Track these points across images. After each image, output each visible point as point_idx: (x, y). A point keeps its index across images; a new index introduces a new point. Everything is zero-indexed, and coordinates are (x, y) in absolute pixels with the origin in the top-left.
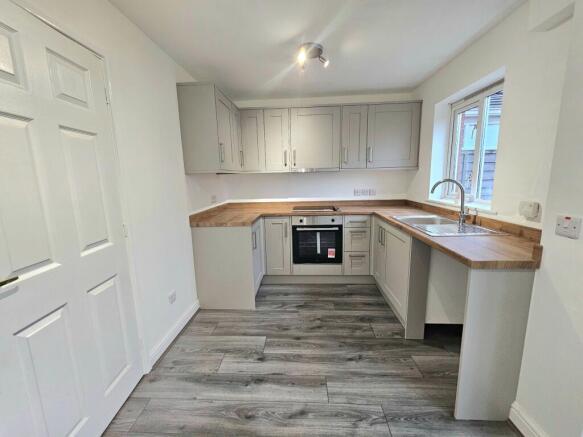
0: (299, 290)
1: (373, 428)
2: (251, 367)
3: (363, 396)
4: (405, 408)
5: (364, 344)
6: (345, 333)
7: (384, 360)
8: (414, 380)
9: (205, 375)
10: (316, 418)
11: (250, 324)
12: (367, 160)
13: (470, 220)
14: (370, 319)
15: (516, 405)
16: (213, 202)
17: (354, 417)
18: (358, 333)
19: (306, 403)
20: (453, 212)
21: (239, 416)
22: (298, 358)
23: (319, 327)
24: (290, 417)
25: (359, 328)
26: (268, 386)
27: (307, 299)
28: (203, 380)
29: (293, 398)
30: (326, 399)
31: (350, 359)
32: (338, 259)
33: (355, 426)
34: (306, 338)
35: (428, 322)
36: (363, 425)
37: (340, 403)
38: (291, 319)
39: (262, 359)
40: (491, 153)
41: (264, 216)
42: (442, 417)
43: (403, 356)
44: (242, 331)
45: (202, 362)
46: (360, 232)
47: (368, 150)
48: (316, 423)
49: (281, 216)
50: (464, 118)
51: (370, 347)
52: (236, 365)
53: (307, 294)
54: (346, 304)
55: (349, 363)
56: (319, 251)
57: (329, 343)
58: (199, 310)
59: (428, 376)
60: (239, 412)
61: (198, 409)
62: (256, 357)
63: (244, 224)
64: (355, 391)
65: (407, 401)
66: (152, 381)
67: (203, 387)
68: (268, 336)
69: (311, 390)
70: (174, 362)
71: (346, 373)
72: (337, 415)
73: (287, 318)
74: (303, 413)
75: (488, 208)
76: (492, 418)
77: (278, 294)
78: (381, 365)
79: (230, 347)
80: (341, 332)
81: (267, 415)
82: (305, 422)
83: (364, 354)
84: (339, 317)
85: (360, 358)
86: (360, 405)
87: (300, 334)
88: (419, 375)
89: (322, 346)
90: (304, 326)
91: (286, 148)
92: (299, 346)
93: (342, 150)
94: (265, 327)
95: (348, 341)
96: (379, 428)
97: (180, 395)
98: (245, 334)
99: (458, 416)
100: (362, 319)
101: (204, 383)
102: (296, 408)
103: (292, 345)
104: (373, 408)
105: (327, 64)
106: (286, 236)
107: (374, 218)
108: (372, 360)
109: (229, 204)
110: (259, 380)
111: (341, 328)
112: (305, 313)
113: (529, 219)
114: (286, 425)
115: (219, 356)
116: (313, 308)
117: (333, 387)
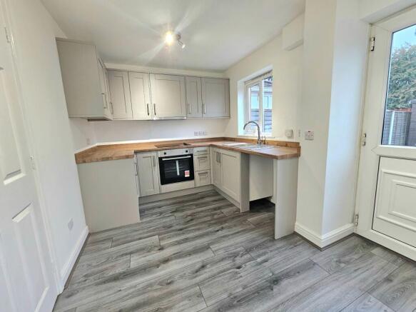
0: (168, 202)
1: (243, 258)
2: (156, 256)
3: (231, 246)
4: (254, 243)
5: (222, 221)
6: (209, 218)
7: (235, 226)
8: (252, 230)
9: (120, 274)
10: (212, 265)
11: (141, 232)
12: (203, 112)
13: (263, 143)
14: (219, 208)
15: (297, 223)
16: (89, 144)
17: (231, 257)
18: (216, 217)
19: (203, 261)
20: (253, 140)
21: (162, 285)
22: (186, 240)
23: (192, 220)
24: (197, 272)
25: (216, 214)
26: (174, 261)
27: (177, 206)
28: (121, 277)
29: (194, 262)
30: (213, 255)
31: (218, 231)
32: (192, 177)
33: (234, 261)
34: (185, 228)
35: (251, 200)
36: (238, 258)
37: (221, 253)
38: (170, 221)
39: (161, 249)
40: (267, 111)
41: (136, 152)
42: (270, 241)
43: (244, 221)
44: (136, 237)
45: (113, 266)
46: (204, 158)
47: (203, 105)
48: (214, 268)
49: (150, 151)
50: (252, 92)
51: (225, 222)
52: (143, 259)
53: (174, 204)
54: (203, 203)
55: (218, 233)
56: (178, 174)
57: (201, 226)
58: (90, 235)
59: (258, 225)
60: (160, 284)
61: (126, 296)
62: (157, 249)
63: (127, 157)
64: (227, 245)
65: (253, 240)
66: (69, 297)
67: (123, 281)
68: (159, 235)
69: (202, 254)
70: (85, 276)
71: (218, 238)
72: (223, 259)
73: (168, 220)
74: (203, 267)
75: (270, 136)
76: (289, 233)
77: (153, 208)
78: (234, 228)
79: (131, 250)
80: (206, 219)
81: (181, 277)
82: (207, 270)
83: (224, 226)
84: (202, 211)
85: (222, 228)
86: (232, 250)
87: (181, 227)
88: (254, 227)
89: (199, 229)
90: (182, 222)
91: (148, 102)
92: (183, 233)
93: (187, 105)
94: (154, 230)
95: (212, 222)
96: (245, 257)
97: (105, 294)
98: (140, 239)
99: (276, 238)
100: (215, 209)
101: (122, 279)
102: (198, 266)
103: (179, 235)
104: (239, 249)
105: (184, 46)
106: (155, 166)
107: (211, 148)
108: (229, 227)
109: (98, 146)
110: (166, 261)
111: (205, 216)
112: (179, 215)
113: (289, 137)
114: (195, 277)
115: (126, 258)
116: (183, 211)
117: (214, 247)
